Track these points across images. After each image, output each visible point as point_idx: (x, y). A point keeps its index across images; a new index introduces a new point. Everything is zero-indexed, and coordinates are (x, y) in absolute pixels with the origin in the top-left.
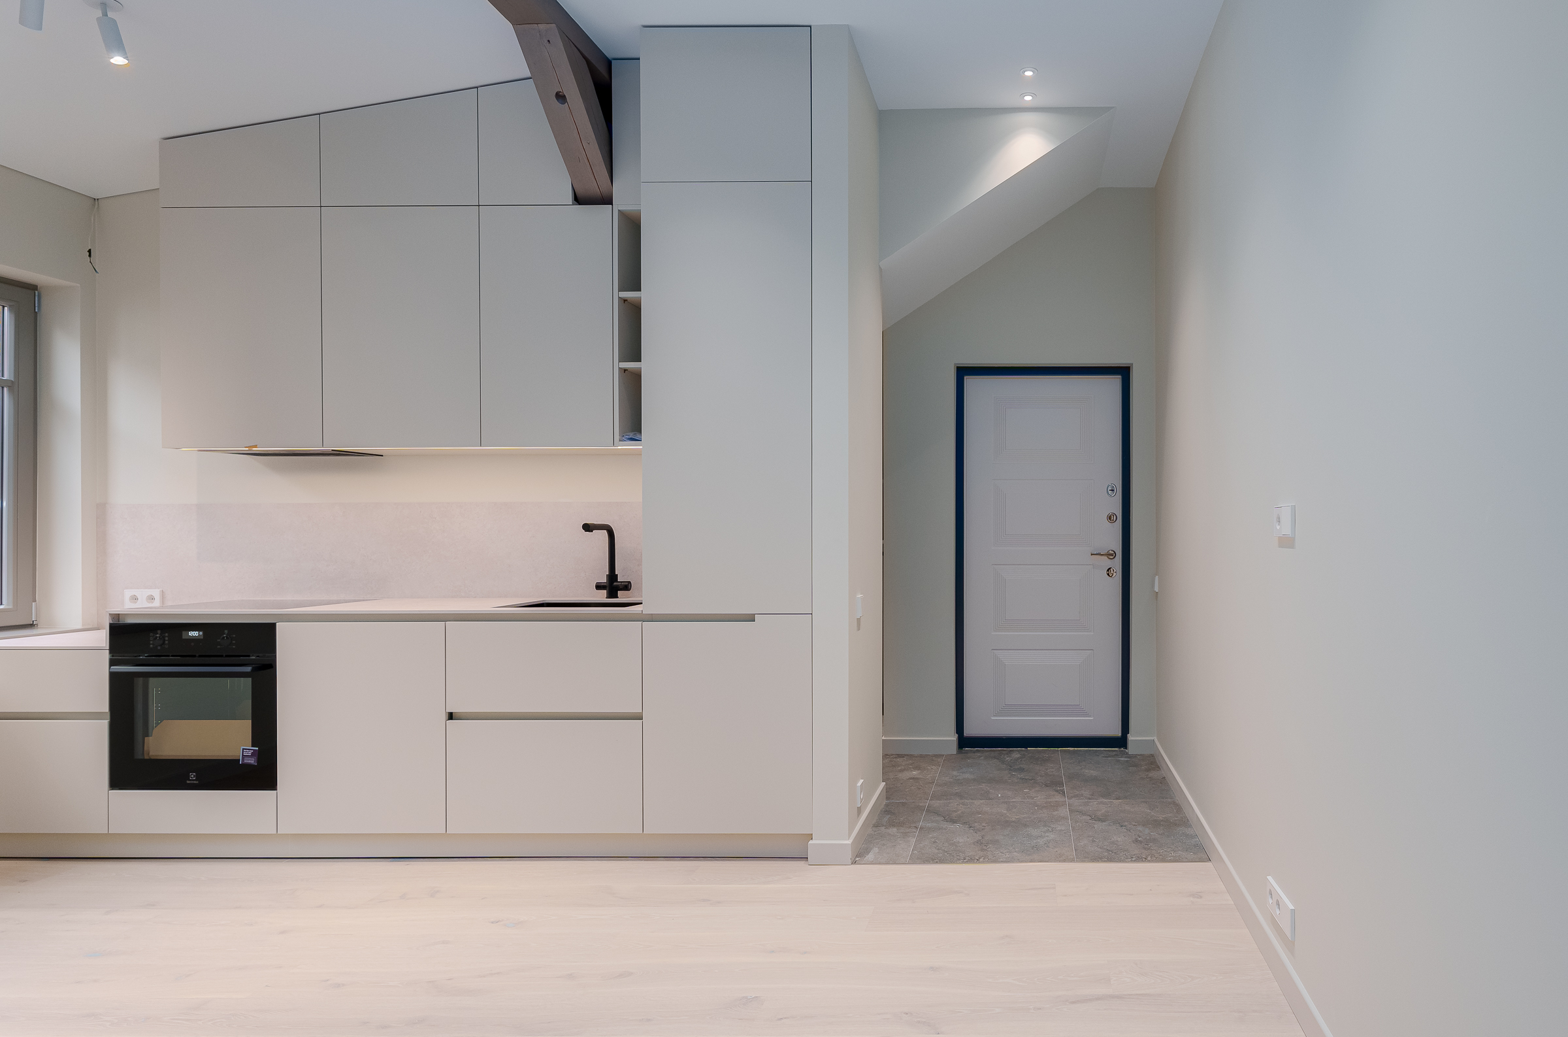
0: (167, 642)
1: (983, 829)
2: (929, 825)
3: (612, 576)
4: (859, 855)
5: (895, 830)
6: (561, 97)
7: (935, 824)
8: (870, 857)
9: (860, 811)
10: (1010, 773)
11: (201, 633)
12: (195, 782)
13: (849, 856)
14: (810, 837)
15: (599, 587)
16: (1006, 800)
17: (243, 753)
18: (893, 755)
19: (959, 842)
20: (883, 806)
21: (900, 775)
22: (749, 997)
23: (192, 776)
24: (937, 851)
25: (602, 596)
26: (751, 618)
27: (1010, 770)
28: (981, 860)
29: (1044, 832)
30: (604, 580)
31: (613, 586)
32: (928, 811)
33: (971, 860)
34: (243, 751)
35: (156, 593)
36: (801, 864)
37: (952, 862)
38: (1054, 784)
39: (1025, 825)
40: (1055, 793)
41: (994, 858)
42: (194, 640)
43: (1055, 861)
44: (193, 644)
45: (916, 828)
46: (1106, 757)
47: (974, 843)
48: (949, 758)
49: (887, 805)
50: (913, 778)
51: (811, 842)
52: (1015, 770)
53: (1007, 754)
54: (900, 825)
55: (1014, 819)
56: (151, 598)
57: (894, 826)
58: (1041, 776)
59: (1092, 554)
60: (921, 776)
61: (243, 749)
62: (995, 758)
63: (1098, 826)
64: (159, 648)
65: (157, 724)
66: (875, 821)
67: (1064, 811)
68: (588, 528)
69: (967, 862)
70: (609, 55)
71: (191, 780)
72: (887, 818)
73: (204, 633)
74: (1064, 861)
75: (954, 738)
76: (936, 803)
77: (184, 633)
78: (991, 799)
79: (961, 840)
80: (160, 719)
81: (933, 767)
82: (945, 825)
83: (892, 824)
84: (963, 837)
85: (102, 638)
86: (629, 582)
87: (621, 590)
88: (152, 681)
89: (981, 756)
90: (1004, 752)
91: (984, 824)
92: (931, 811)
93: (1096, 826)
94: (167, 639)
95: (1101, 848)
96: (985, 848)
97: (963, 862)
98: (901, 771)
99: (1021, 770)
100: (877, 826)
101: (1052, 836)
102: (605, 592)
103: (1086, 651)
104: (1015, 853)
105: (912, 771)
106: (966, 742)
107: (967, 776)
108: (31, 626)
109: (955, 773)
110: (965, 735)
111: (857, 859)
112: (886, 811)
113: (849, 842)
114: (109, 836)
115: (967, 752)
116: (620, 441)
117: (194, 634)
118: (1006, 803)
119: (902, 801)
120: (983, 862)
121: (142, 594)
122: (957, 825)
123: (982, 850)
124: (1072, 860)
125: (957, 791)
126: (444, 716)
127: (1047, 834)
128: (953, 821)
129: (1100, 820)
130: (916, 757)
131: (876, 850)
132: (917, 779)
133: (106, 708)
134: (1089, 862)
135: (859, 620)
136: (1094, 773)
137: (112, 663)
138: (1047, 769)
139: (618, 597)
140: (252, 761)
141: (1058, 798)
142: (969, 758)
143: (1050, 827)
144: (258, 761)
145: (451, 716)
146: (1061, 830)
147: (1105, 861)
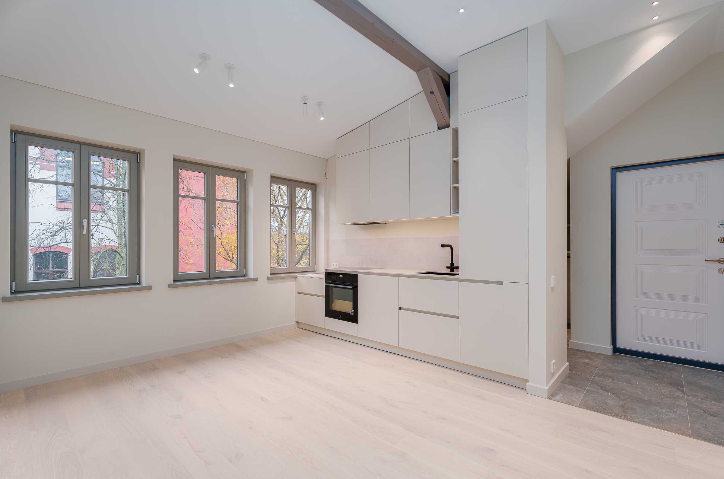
1: (625, 400)
2: (592, 389)
3: (452, 263)
4: (552, 395)
5: (572, 387)
6: (432, 92)
7: (596, 390)
8: (558, 397)
9: (553, 374)
10: (645, 372)
12: (341, 318)
13: (546, 395)
14: (527, 381)
15: (448, 267)
16: (642, 387)
18: (575, 349)
19: (609, 403)
20: (567, 374)
21: (578, 360)
22: (491, 449)
23: (341, 316)
24: (595, 405)
25: (449, 271)
26: (501, 283)
27: (645, 370)
28: (623, 417)
29: (668, 412)
30: (449, 265)
31: (453, 267)
32: (592, 382)
33: (616, 416)
34: (351, 311)
35: (338, 264)
36: (523, 391)
37: (604, 413)
38: (677, 385)
39: (654, 405)
40: (677, 390)
41: (631, 419)
42: (341, 278)
43: (675, 432)
45: (585, 389)
46: (718, 376)
47: (619, 406)
48: (607, 356)
49: (570, 374)
50: (585, 363)
51: (527, 383)
52: (649, 371)
53: (644, 361)
54: (576, 385)
55: (646, 399)
57: (572, 385)
58: (667, 378)
59: (706, 261)
60: (589, 363)
62: (636, 361)
63: (709, 418)
64: (334, 279)
65: (334, 300)
66: (562, 380)
67: (684, 403)
68: (443, 246)
69: (613, 416)
70: (449, 73)
72: (569, 380)
74: (682, 434)
75: (611, 347)
76: (598, 379)
77: (339, 276)
78: (632, 384)
79: (611, 403)
80: (335, 299)
81: (597, 360)
82: (602, 392)
83: (571, 384)
84: (612, 402)
85: (323, 276)
86: (458, 266)
87: (455, 269)
88: (333, 288)
89: (627, 359)
90: (642, 360)
91: (626, 397)
92: (593, 382)
93: (708, 418)
94: (336, 277)
95: (712, 434)
96: (626, 411)
97: (611, 415)
98: (579, 358)
99: (653, 372)
100: (563, 382)
101: (673, 416)
102: (449, 269)
103: (702, 314)
104: (646, 420)
105: (585, 359)
106: (616, 350)
107: (618, 368)
108: (315, 271)
109: (610, 365)
110: (617, 346)
111: (551, 397)
112: (569, 376)
113: (547, 388)
114: (325, 329)
115: (618, 356)
116: (453, 214)
117: (341, 276)
118: (642, 388)
119: (578, 373)
120: (624, 419)
121: (335, 264)
122: (609, 394)
123: (624, 412)
124: (689, 436)
125: (610, 375)
126: (398, 308)
127: (669, 414)
128: (607, 391)
129: (711, 415)
130: (588, 353)
131: (561, 395)
132: (588, 364)
133: (324, 295)
134: (702, 440)
135: (552, 288)
136: (708, 384)
137: (326, 283)
138: (671, 375)
139: (454, 271)
140: (352, 314)
141: (679, 394)
142: (619, 359)
143: (672, 410)
144: (354, 314)
145: (400, 308)
146: (680, 414)
147: (715, 444)
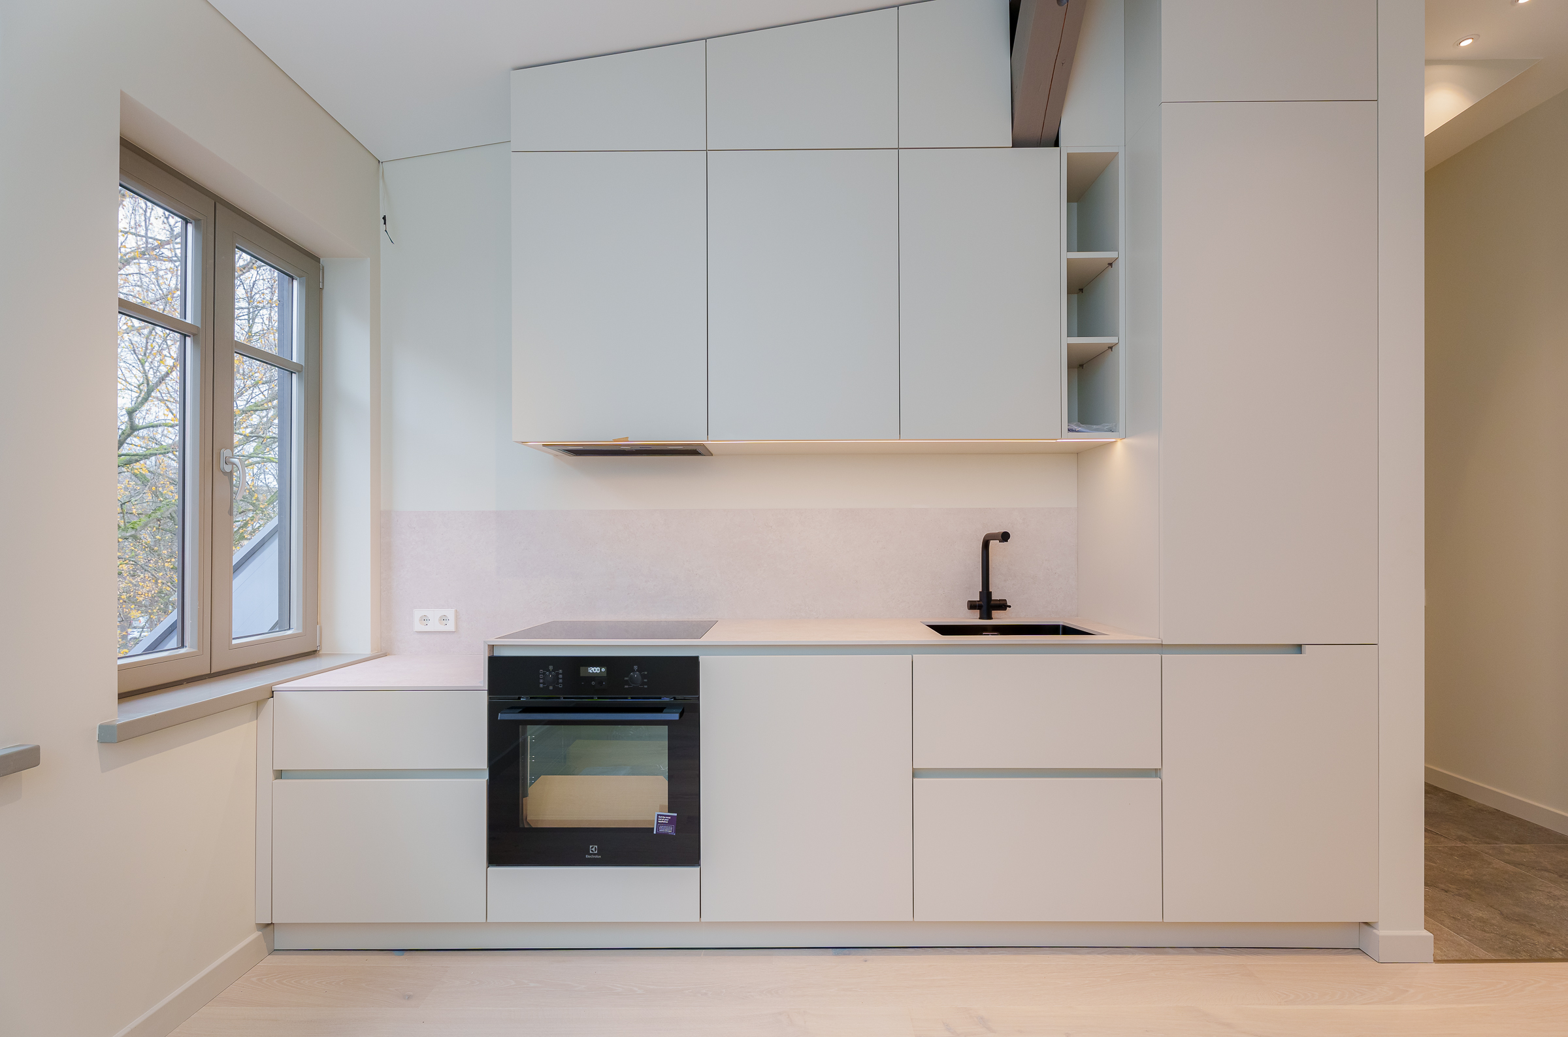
0: (561, 681)
3: (986, 592)
11: (603, 670)
12: (597, 857)
15: (972, 606)
17: (658, 820)
23: (593, 849)
25: (975, 618)
30: (977, 597)
31: (987, 604)
34: (658, 818)
35: (450, 613)
42: (594, 677)
44: (593, 683)
56: (444, 619)
61: (658, 815)
64: (551, 688)
71: (591, 854)
73: (608, 671)
77: (582, 669)
86: (1006, 600)
87: (996, 609)
94: (561, 676)
102: (978, 613)
114: (486, 924)
117: (595, 670)
121: (434, 614)
133: (483, 763)
139: (991, 620)
140: (669, 830)
144: (676, 830)
